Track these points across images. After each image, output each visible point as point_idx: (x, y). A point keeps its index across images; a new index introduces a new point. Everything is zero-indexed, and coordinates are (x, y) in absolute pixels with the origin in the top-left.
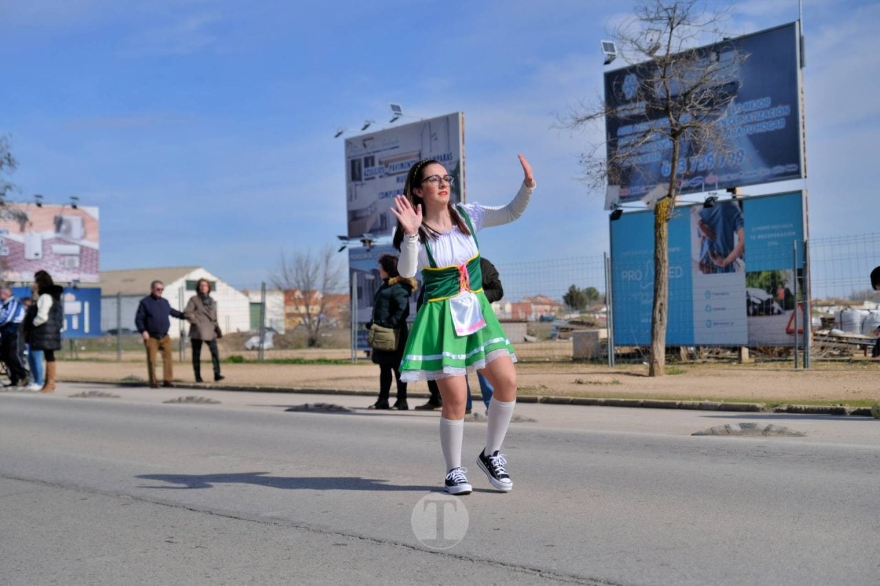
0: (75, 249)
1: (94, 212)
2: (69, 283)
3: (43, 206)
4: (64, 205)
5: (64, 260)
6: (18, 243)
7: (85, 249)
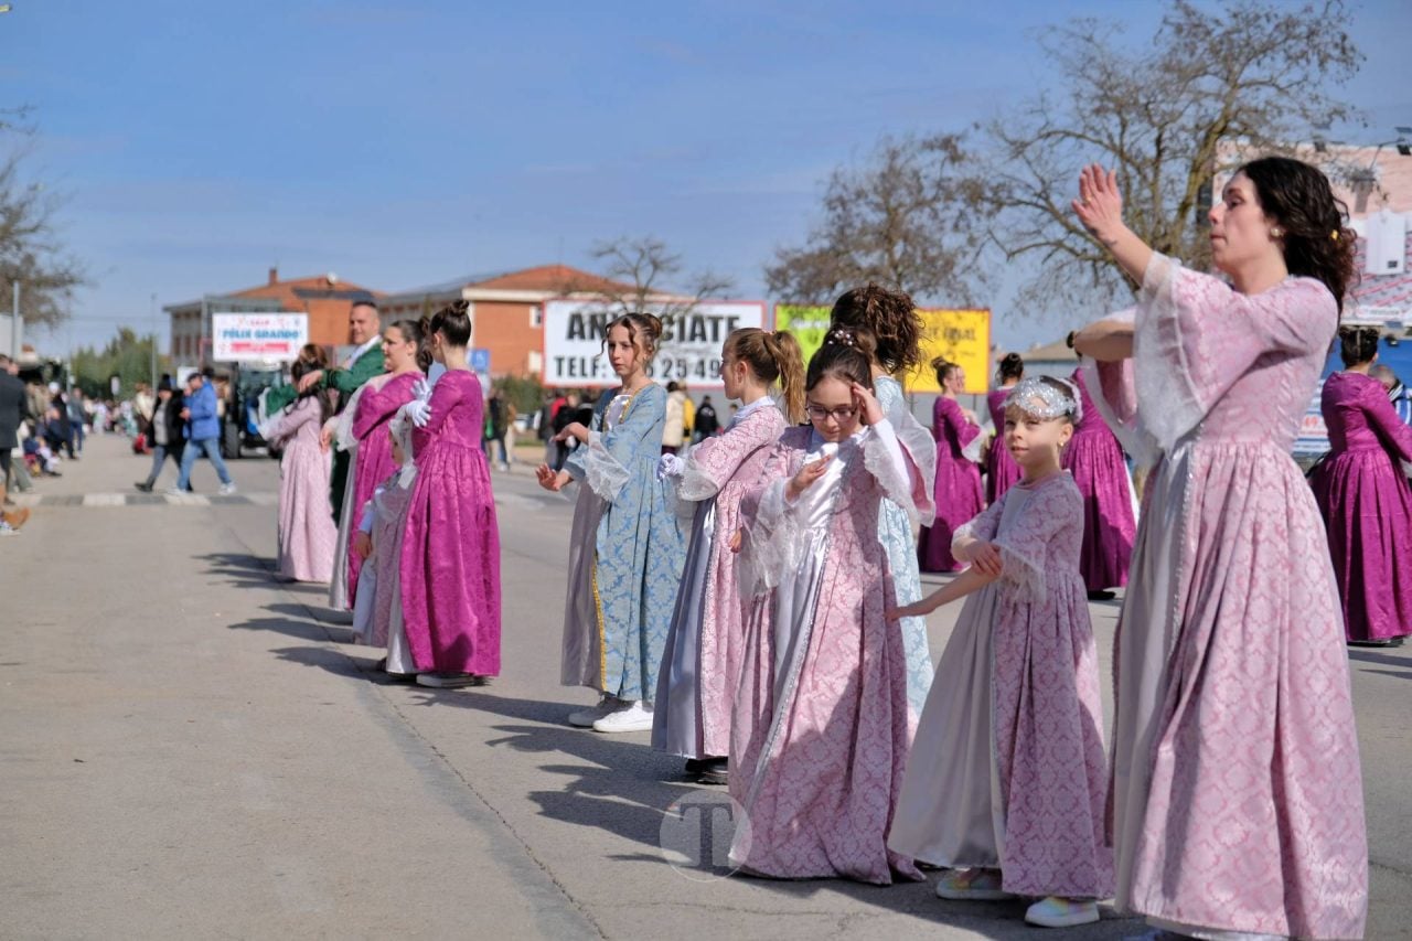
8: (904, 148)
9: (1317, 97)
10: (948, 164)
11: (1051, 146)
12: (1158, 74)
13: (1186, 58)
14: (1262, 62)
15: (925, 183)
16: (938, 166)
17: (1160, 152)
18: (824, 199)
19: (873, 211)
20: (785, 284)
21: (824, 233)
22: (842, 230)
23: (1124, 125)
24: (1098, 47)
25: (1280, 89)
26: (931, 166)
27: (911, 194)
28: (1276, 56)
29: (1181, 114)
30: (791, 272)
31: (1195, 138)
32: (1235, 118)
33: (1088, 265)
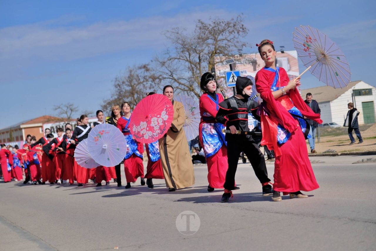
1: (294, 54)
7: (292, 76)
8: (133, 69)
9: (238, 41)
10: (146, 72)
11: (172, 62)
12: (197, 40)
13: (204, 36)
14: (223, 35)
15: (140, 78)
16: (143, 73)
17: (200, 60)
18: (114, 85)
19: (127, 87)
20: (107, 109)
21: (115, 94)
22: (120, 93)
23: (190, 55)
24: (180, 35)
25: (228, 41)
26: (141, 73)
27: (137, 81)
28: (226, 32)
29: (204, 49)
30: (108, 106)
31: (208, 56)
32: (218, 49)
33: (186, 92)
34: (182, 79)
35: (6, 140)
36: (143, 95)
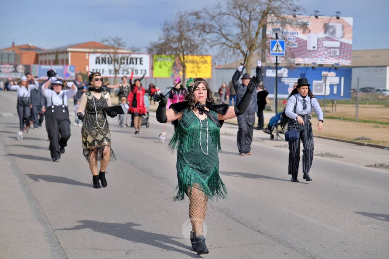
0: (337, 44)
1: (350, 21)
2: (333, 65)
3: (319, 17)
4: (332, 16)
5: (330, 51)
6: (303, 40)
7: (343, 44)
8: (184, 15)
10: (196, 20)
11: (221, 17)
15: (190, 24)
16: (194, 20)
17: (250, 19)
18: (163, 29)
19: (176, 32)
20: (152, 52)
21: (163, 38)
22: (168, 37)
23: (241, 11)
26: (192, 19)
27: (186, 27)
29: (256, 9)
30: (155, 49)
31: (260, 15)
32: (271, 9)
33: (232, 49)
34: (230, 36)
35: (52, 62)
36: (190, 43)
